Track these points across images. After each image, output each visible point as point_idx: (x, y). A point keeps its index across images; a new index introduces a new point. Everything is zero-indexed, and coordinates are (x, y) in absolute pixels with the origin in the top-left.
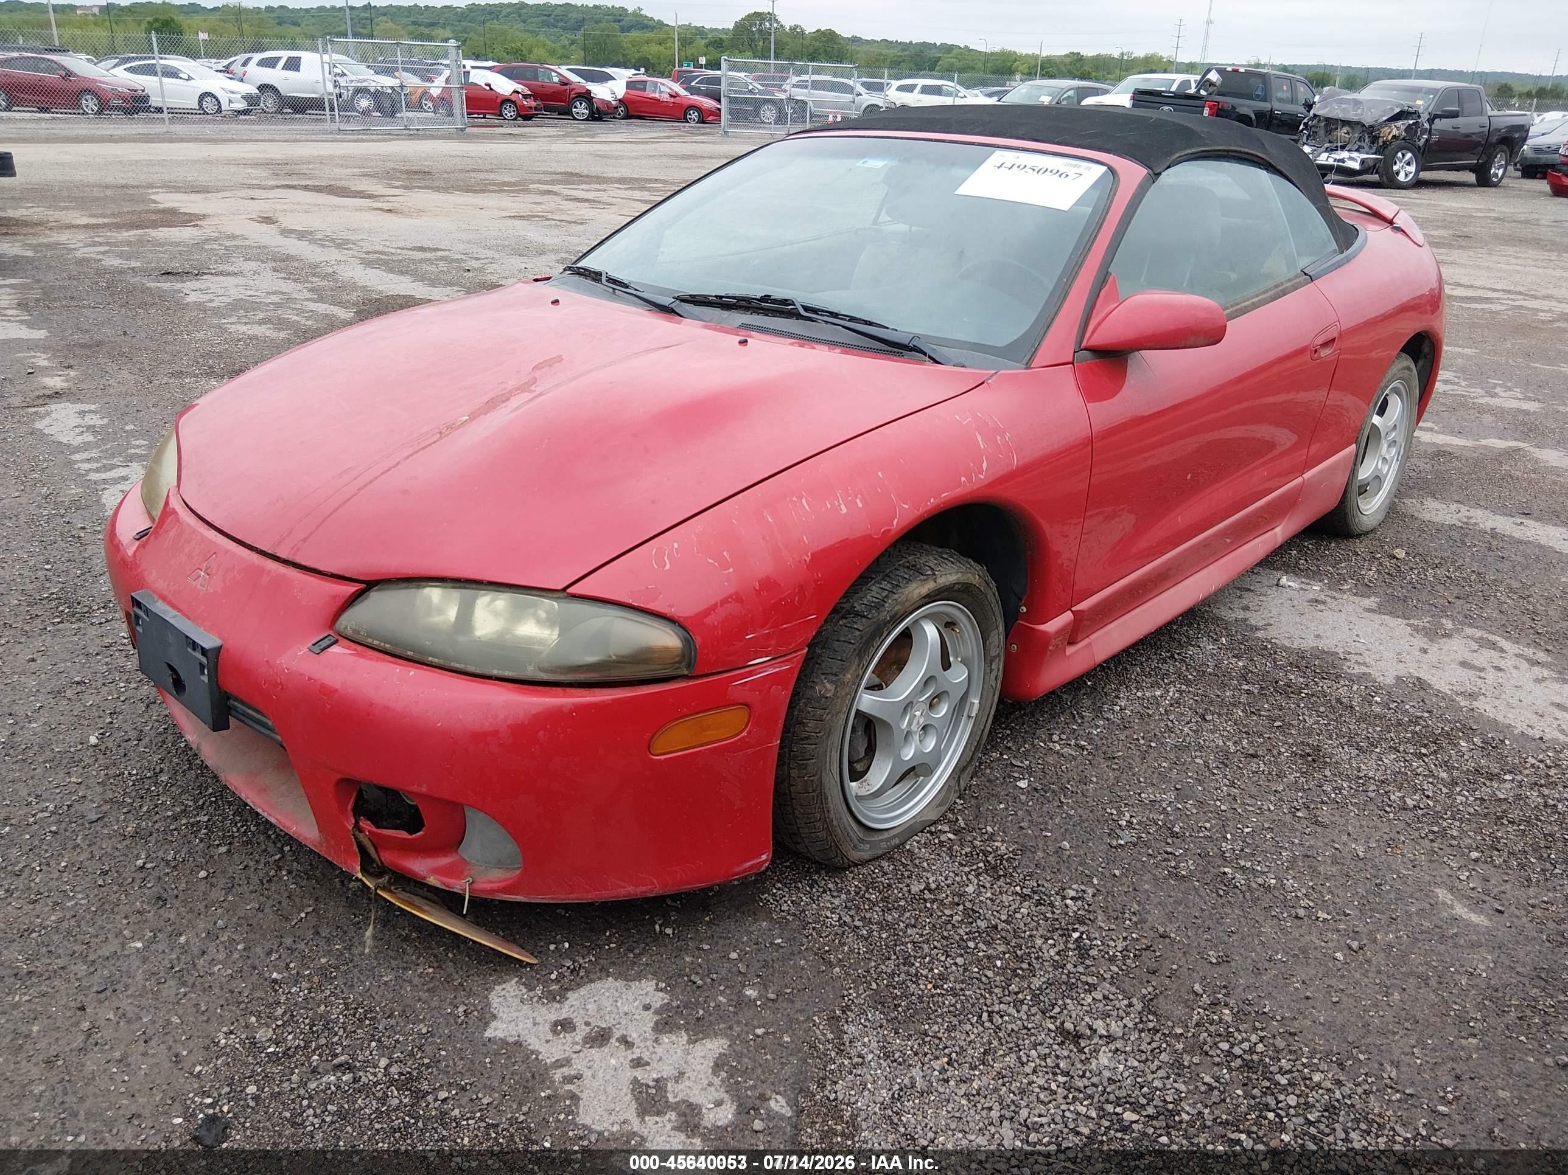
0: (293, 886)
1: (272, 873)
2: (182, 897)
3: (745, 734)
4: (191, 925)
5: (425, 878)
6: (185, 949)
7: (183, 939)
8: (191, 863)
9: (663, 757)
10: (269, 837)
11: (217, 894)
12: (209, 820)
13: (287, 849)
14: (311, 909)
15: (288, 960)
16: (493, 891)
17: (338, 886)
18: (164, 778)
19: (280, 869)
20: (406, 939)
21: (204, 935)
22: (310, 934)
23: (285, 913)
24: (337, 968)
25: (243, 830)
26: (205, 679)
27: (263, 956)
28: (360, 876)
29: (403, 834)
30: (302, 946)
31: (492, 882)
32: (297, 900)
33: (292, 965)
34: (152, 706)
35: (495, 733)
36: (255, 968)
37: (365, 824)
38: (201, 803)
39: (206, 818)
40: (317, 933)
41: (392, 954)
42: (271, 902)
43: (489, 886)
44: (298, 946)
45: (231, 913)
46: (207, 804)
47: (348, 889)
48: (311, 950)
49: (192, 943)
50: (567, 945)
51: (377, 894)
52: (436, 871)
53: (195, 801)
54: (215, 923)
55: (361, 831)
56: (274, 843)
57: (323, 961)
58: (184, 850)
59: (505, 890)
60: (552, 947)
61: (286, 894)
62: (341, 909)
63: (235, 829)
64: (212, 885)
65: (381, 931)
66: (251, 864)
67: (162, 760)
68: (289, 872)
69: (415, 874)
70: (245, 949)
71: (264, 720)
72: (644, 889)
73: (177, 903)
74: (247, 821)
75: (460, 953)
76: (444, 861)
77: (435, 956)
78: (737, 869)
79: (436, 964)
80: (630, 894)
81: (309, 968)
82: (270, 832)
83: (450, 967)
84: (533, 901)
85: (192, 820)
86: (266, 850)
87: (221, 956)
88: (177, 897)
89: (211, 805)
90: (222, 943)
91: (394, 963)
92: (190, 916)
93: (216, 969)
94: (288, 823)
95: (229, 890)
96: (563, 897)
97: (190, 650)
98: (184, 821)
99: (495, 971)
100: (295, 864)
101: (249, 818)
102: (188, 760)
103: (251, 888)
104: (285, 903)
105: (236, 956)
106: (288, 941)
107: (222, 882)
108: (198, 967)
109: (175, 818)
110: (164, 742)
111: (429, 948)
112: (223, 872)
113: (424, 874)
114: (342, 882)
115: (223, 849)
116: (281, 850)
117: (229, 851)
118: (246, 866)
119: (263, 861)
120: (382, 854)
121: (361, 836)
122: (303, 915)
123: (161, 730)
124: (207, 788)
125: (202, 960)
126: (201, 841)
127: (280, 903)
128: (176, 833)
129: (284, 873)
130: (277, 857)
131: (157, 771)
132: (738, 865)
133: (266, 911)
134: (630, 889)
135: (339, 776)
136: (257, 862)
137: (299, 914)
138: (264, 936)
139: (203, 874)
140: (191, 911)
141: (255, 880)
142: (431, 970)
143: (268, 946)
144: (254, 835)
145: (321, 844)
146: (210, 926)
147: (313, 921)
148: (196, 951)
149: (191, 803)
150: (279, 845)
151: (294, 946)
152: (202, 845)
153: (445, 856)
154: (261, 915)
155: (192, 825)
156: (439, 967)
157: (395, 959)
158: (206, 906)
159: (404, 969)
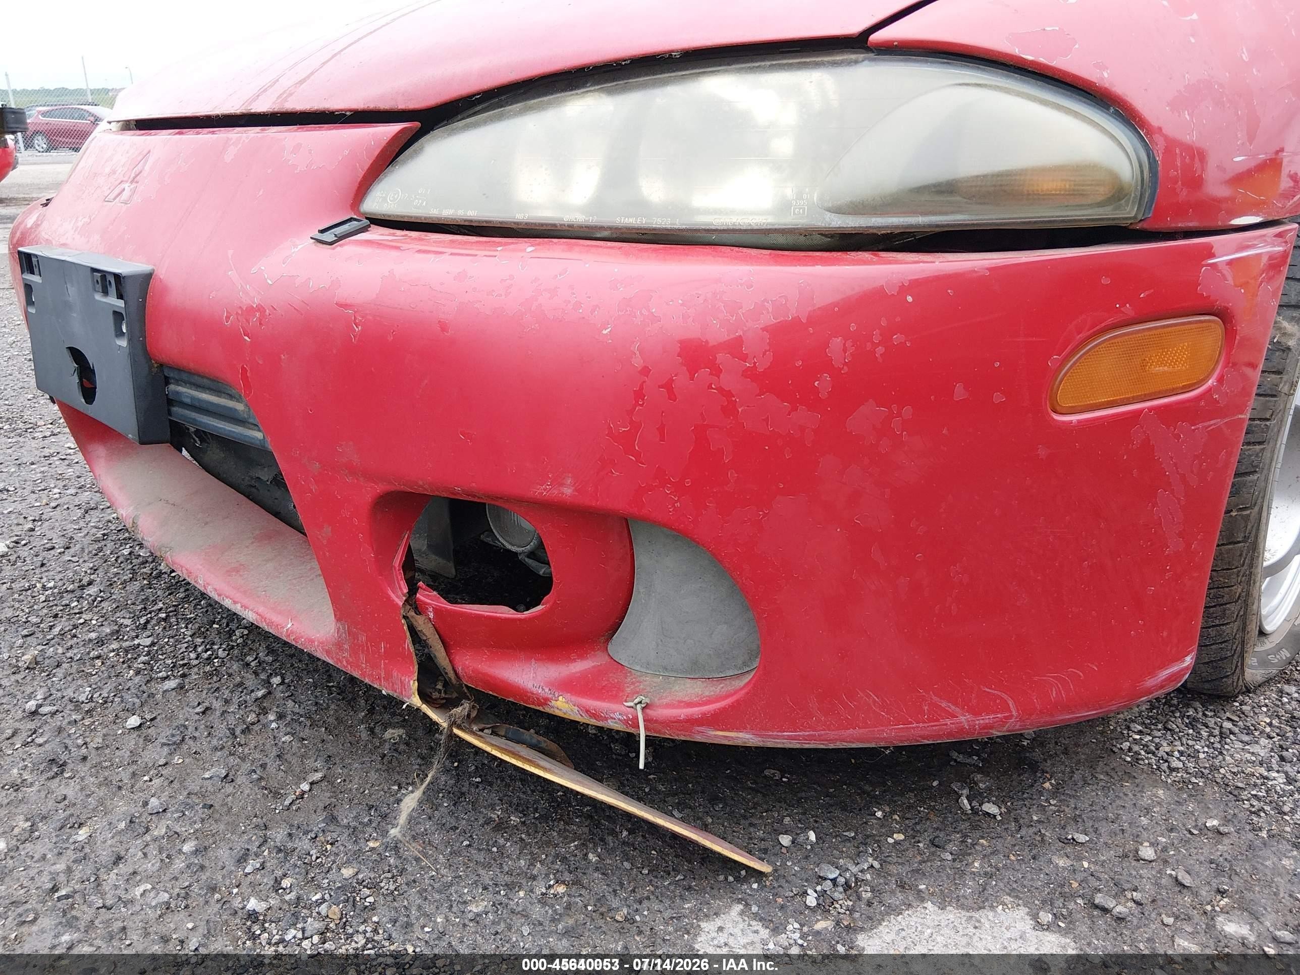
0: (287, 738)
1: (252, 718)
2: (93, 758)
3: (1211, 382)
4: (102, 807)
5: (546, 701)
6: (83, 854)
7: (82, 834)
8: (117, 706)
9: (1074, 418)
10: (248, 665)
11: (155, 754)
12: (153, 644)
13: (276, 680)
14: (318, 776)
15: (279, 873)
16: (691, 722)
17: (365, 735)
18: (92, 590)
19: (265, 711)
20: (501, 826)
21: (122, 825)
22: (318, 822)
23: (273, 784)
24: (374, 886)
25: (206, 655)
26: (123, 343)
27: (230, 865)
28: (416, 701)
29: (504, 612)
30: (303, 844)
31: (689, 705)
32: (295, 761)
33: (286, 883)
34: (92, 512)
35: (735, 347)
36: (213, 889)
37: (428, 597)
38: (143, 621)
39: (148, 641)
40: (333, 819)
41: (480, 857)
42: (246, 766)
43: (683, 713)
44: (297, 844)
45: (176, 785)
46: (154, 622)
47: (383, 742)
48: (323, 852)
49: (100, 839)
50: (812, 836)
51: (452, 736)
52: (568, 686)
53: (136, 618)
54: (146, 804)
55: (419, 609)
56: (256, 674)
57: (347, 872)
58: (110, 685)
59: (715, 720)
60: (785, 840)
61: (274, 752)
62: (373, 776)
63: (193, 655)
64: (147, 739)
65: (451, 813)
66: (217, 705)
67: (95, 570)
68: (281, 716)
69: (523, 693)
70: (196, 852)
71: (230, 404)
72: (986, 719)
73: (83, 769)
74: (213, 644)
75: (611, 851)
76: (579, 667)
77: (564, 860)
78: (1150, 682)
79: (567, 877)
80: (961, 730)
81: (319, 887)
82: (249, 659)
83: (600, 886)
84: (770, 744)
85: (127, 644)
86: (241, 684)
87: (151, 865)
88: (85, 759)
89: (158, 623)
90: (155, 840)
91: (487, 876)
92: (103, 790)
93: (139, 891)
94: (276, 618)
95: (176, 746)
96: (832, 734)
97: (98, 297)
98: (115, 645)
99: (689, 888)
100: (290, 703)
101: (217, 640)
102: (132, 569)
103: (215, 742)
104: (273, 766)
105: (179, 864)
106: (278, 835)
107: (163, 732)
108: (106, 887)
109: (100, 642)
110: (100, 550)
111: (548, 843)
112: (170, 719)
113: (545, 692)
114: (372, 730)
115: (172, 684)
116: (267, 683)
117: (181, 687)
118: (207, 709)
119: (236, 700)
120: (457, 659)
121: (421, 623)
122: (305, 787)
123: (99, 535)
124: (155, 602)
125: (113, 875)
126: (138, 672)
127: (264, 766)
128: (98, 663)
129: (271, 717)
130: (260, 694)
131: (85, 582)
132: (1152, 673)
133: (239, 781)
134: (964, 719)
135: (380, 488)
136: (227, 702)
137: (298, 785)
138: (233, 827)
139: (134, 721)
140: (107, 782)
141: (221, 730)
142: (561, 889)
143: (240, 844)
144: (223, 663)
145: (339, 645)
146: (136, 810)
147: (324, 796)
148: (105, 856)
149: (127, 622)
150: (263, 676)
151: (290, 845)
152: (137, 679)
153: (582, 657)
154: (229, 789)
155: (127, 651)
156: (577, 882)
157: (487, 866)
158: (134, 774)
159: (509, 887)
